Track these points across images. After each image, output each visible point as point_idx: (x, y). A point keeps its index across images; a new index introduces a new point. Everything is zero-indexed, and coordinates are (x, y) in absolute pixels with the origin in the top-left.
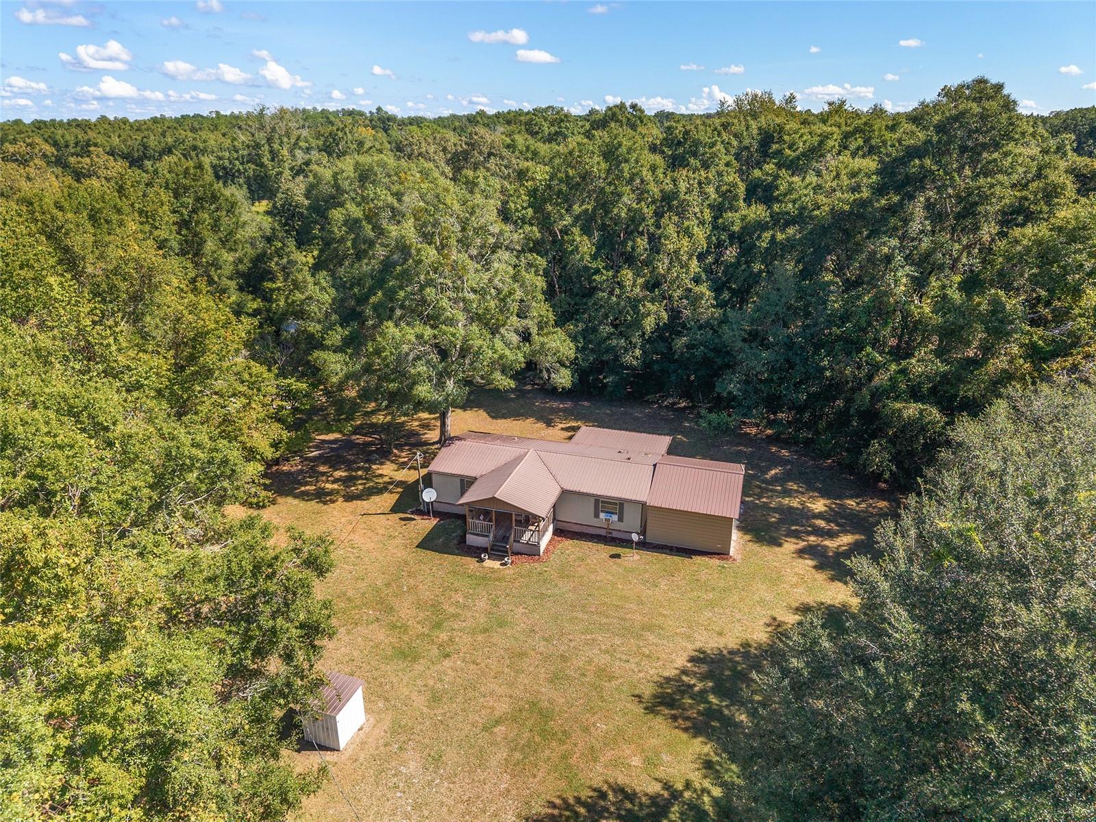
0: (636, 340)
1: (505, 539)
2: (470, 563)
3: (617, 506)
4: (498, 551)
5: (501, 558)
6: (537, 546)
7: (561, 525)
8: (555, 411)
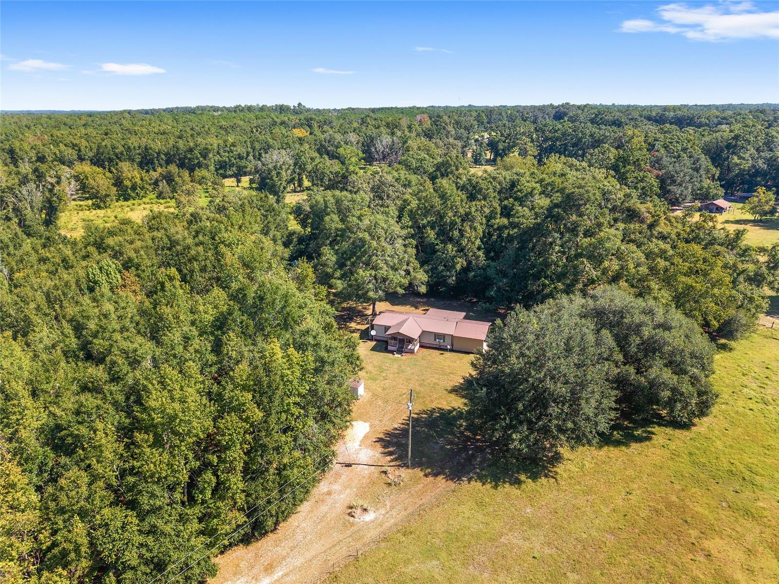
0: (453, 273)
1: (402, 348)
2: (390, 355)
3: (442, 336)
4: (400, 351)
5: (401, 354)
6: (414, 350)
7: (422, 344)
8: (419, 302)
